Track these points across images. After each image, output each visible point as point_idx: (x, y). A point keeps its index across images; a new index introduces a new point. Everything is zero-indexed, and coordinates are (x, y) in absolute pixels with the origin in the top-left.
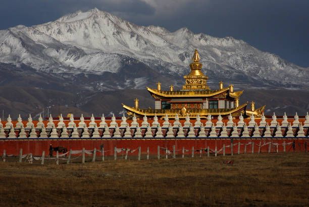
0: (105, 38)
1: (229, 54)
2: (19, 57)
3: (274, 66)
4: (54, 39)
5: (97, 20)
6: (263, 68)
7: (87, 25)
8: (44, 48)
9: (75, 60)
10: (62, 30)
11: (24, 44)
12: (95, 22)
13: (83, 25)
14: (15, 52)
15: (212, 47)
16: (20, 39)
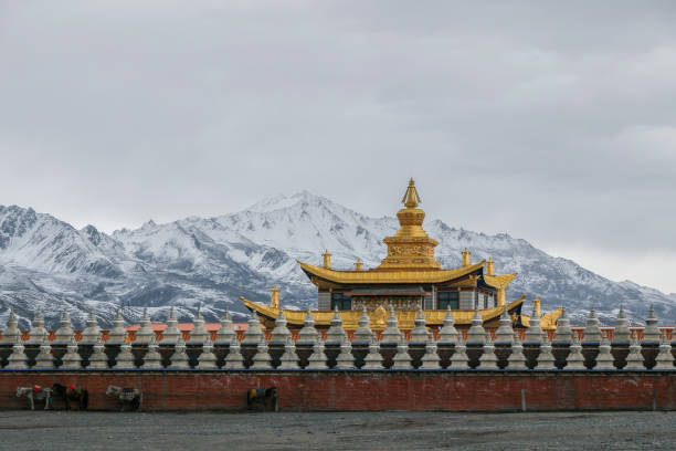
0: (318, 234)
1: (503, 260)
2: (191, 264)
3: (570, 278)
4: (243, 237)
5: (307, 209)
6: (552, 282)
7: (293, 217)
8: (228, 250)
9: (274, 267)
10: (255, 224)
11: (198, 245)
12: (304, 212)
13: (286, 217)
14: (185, 256)
15: (479, 249)
16: (193, 236)
